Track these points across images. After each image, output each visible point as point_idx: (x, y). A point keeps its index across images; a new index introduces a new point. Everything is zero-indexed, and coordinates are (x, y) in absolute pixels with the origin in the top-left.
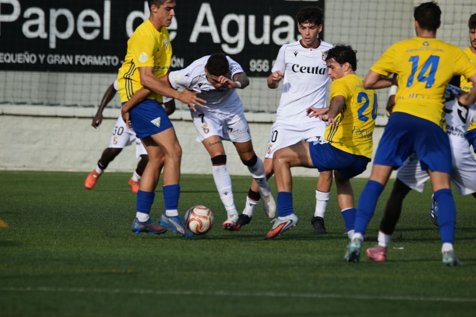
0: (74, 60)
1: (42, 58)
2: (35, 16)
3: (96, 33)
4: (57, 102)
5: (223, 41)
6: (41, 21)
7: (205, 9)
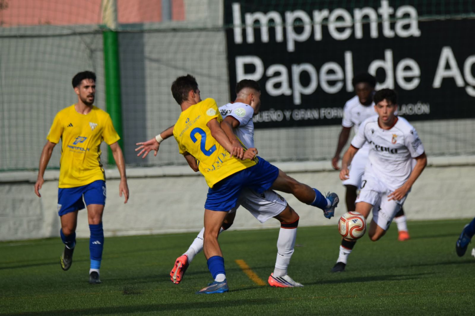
0: (319, 114)
1: (288, 114)
2: (277, 74)
3: (339, 86)
4: (306, 157)
5: (467, 84)
6: (284, 78)
7: (447, 53)
